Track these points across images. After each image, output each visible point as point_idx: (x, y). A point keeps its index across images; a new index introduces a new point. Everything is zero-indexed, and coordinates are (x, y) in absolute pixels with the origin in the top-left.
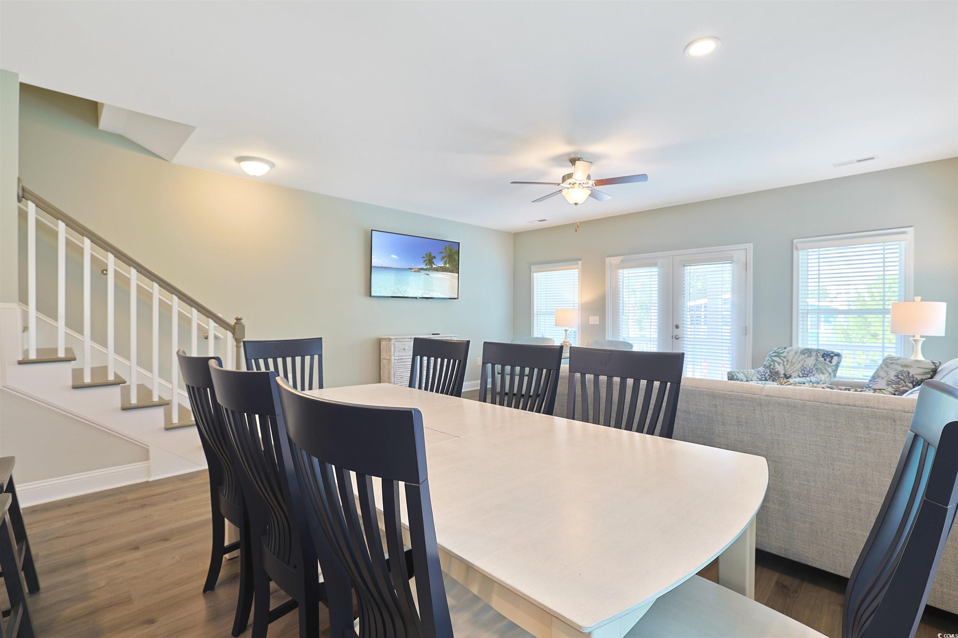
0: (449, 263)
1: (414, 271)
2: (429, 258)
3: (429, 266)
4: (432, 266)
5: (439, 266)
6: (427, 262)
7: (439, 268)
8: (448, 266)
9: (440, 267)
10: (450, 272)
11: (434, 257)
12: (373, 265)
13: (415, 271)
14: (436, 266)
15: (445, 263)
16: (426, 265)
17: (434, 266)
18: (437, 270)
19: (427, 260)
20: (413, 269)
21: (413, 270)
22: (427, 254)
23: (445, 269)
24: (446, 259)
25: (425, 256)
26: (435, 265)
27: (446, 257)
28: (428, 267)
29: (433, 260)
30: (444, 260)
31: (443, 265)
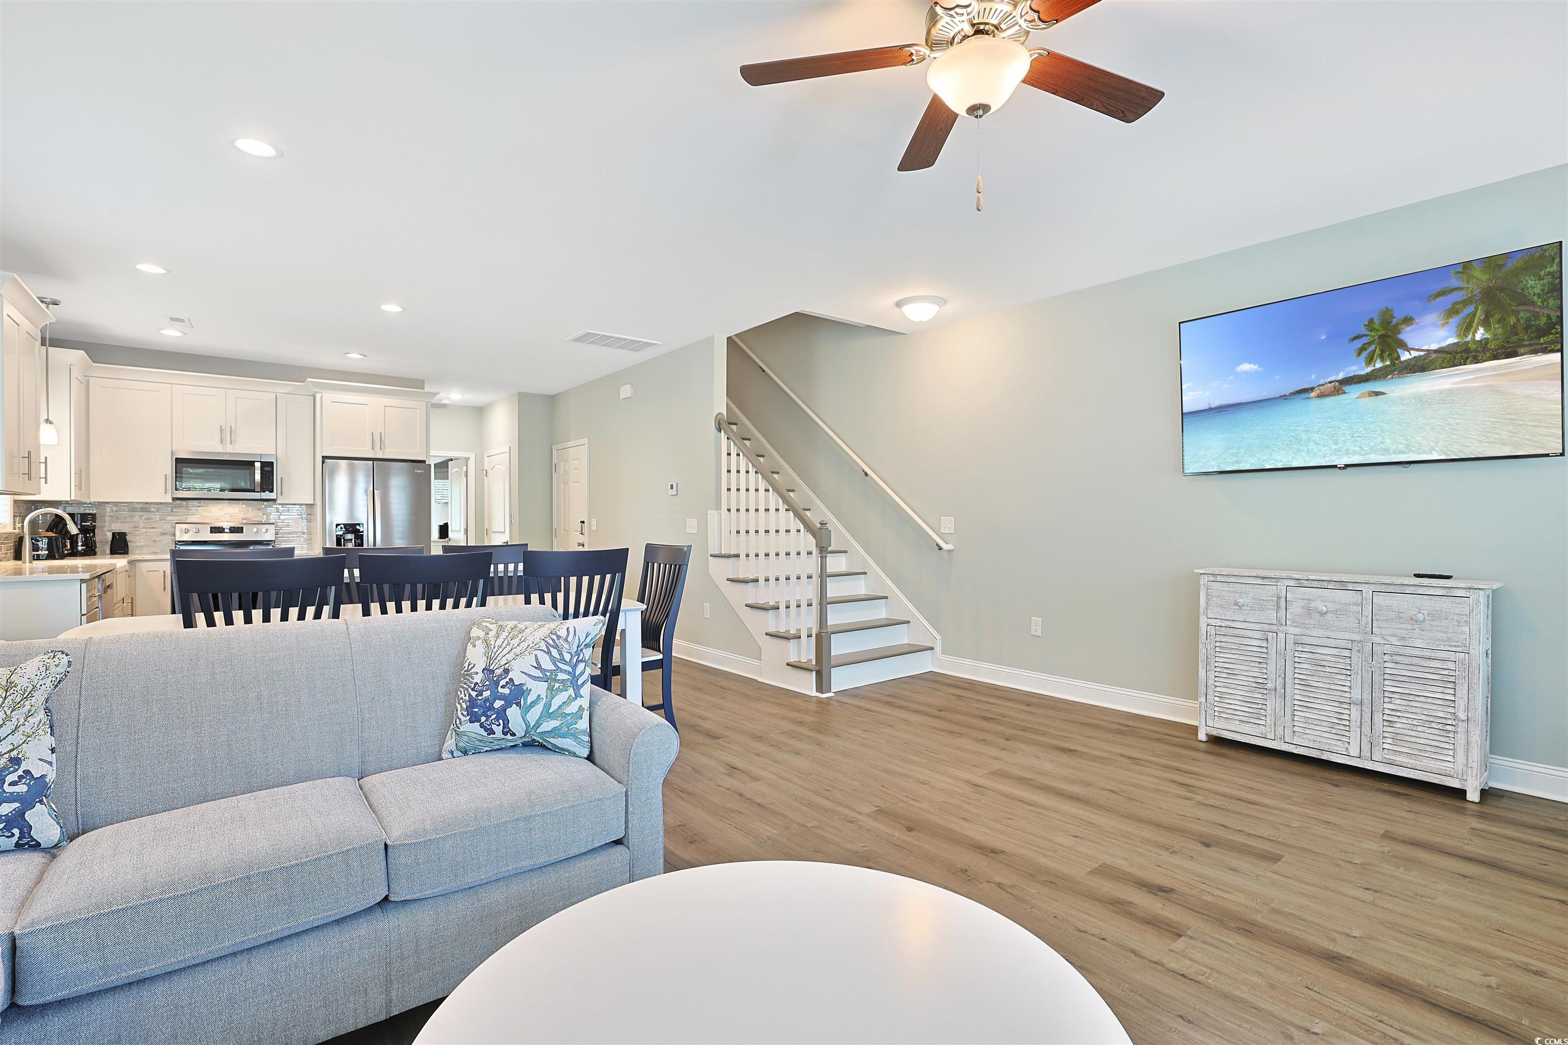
0: (1486, 323)
1: (1318, 396)
2: (1383, 332)
3: (1382, 360)
4: (1398, 357)
5: (1434, 347)
6: (1372, 348)
7: (1434, 356)
8: (1480, 334)
9: (1435, 351)
10: (1495, 357)
11: (1408, 320)
12: (1184, 412)
13: (1322, 396)
14: (1415, 354)
15: (1467, 327)
16: (1370, 360)
17: (1405, 356)
18: (1421, 366)
19: (1369, 344)
20: (1312, 389)
21: (1313, 394)
22: (1371, 321)
23: (1467, 351)
24: (1470, 309)
25: (1364, 331)
26: (1408, 350)
27: (1466, 302)
28: (1379, 365)
29: (1401, 336)
30: (1455, 321)
31: (1452, 340)
